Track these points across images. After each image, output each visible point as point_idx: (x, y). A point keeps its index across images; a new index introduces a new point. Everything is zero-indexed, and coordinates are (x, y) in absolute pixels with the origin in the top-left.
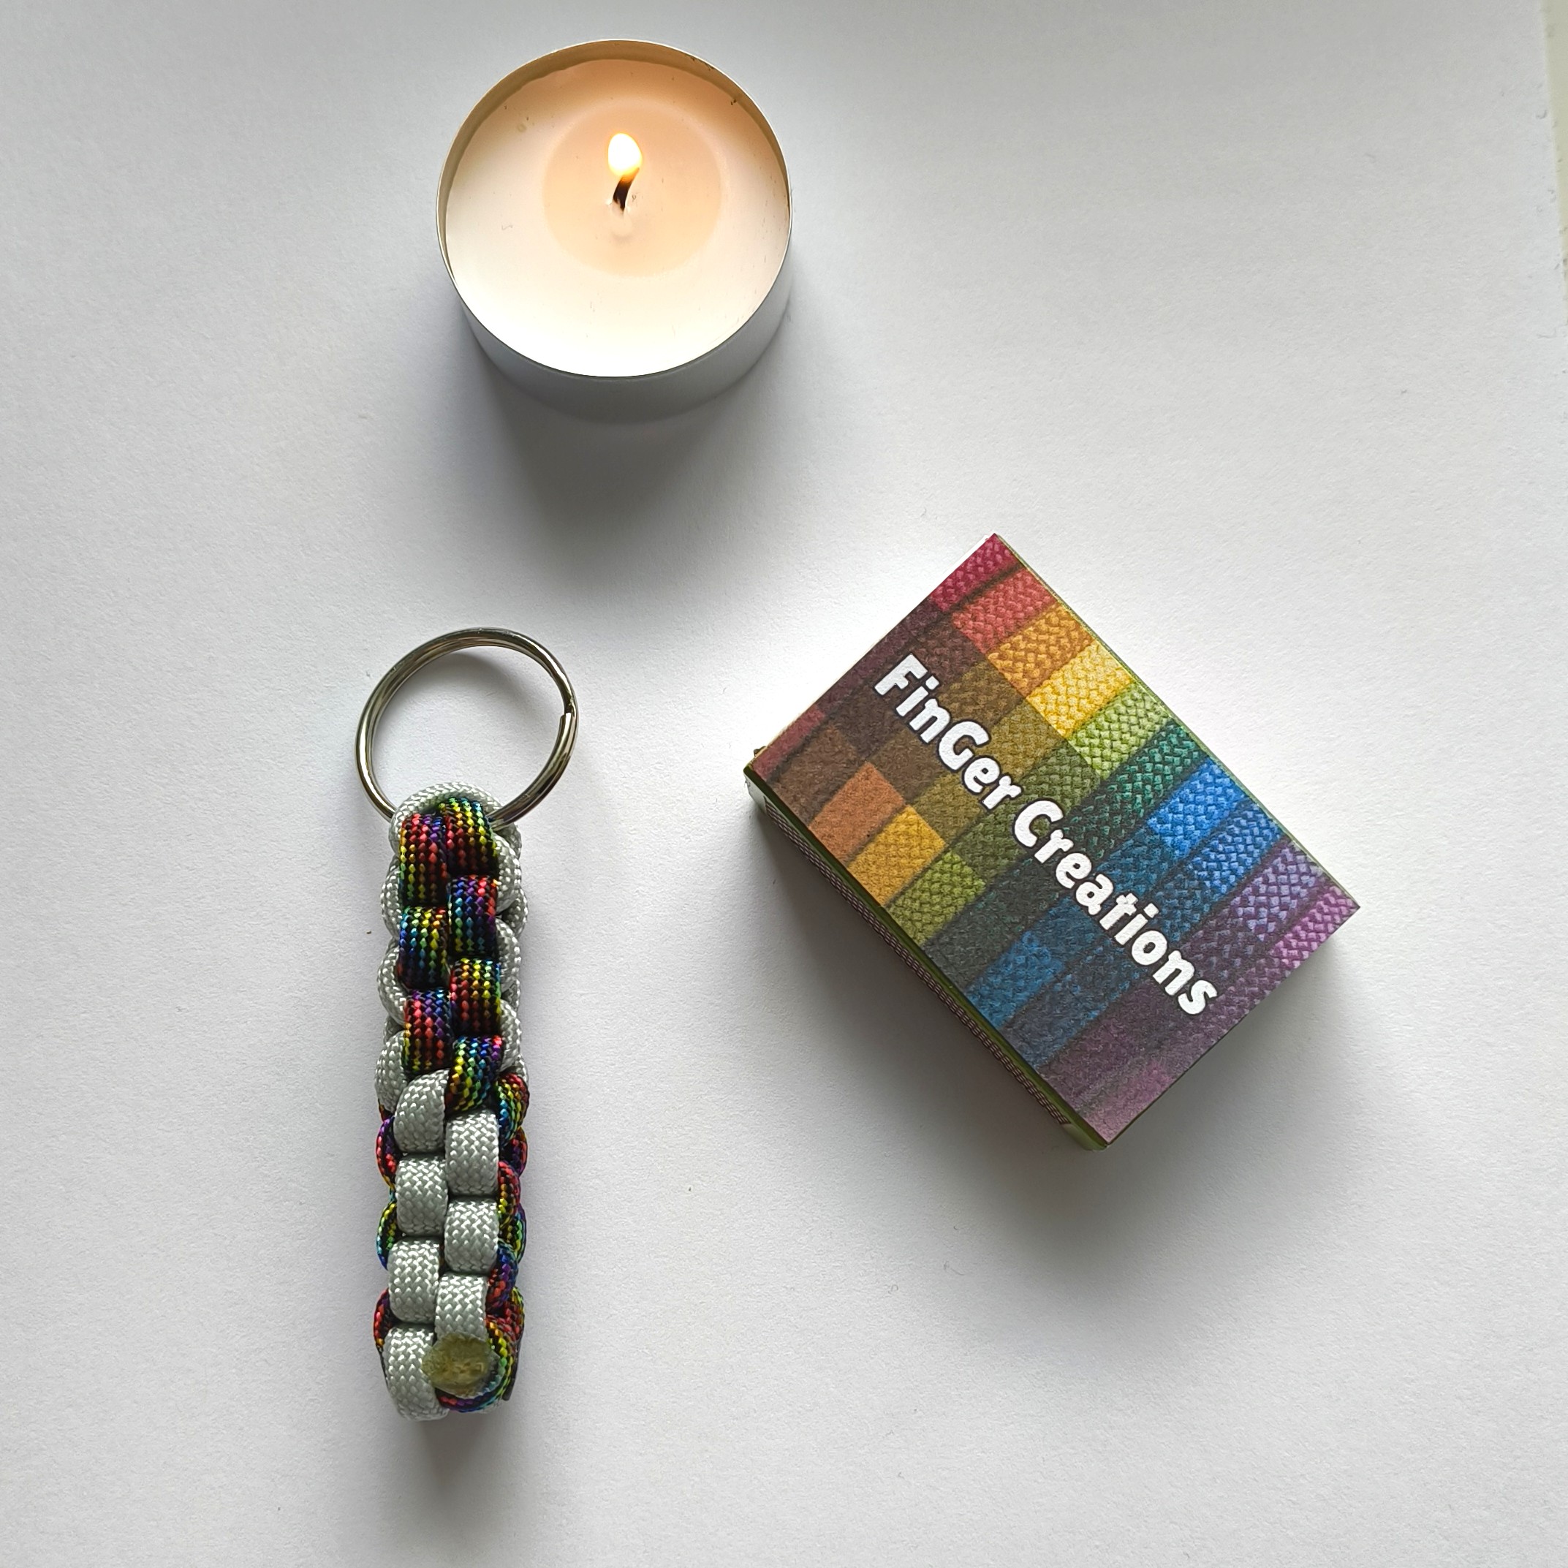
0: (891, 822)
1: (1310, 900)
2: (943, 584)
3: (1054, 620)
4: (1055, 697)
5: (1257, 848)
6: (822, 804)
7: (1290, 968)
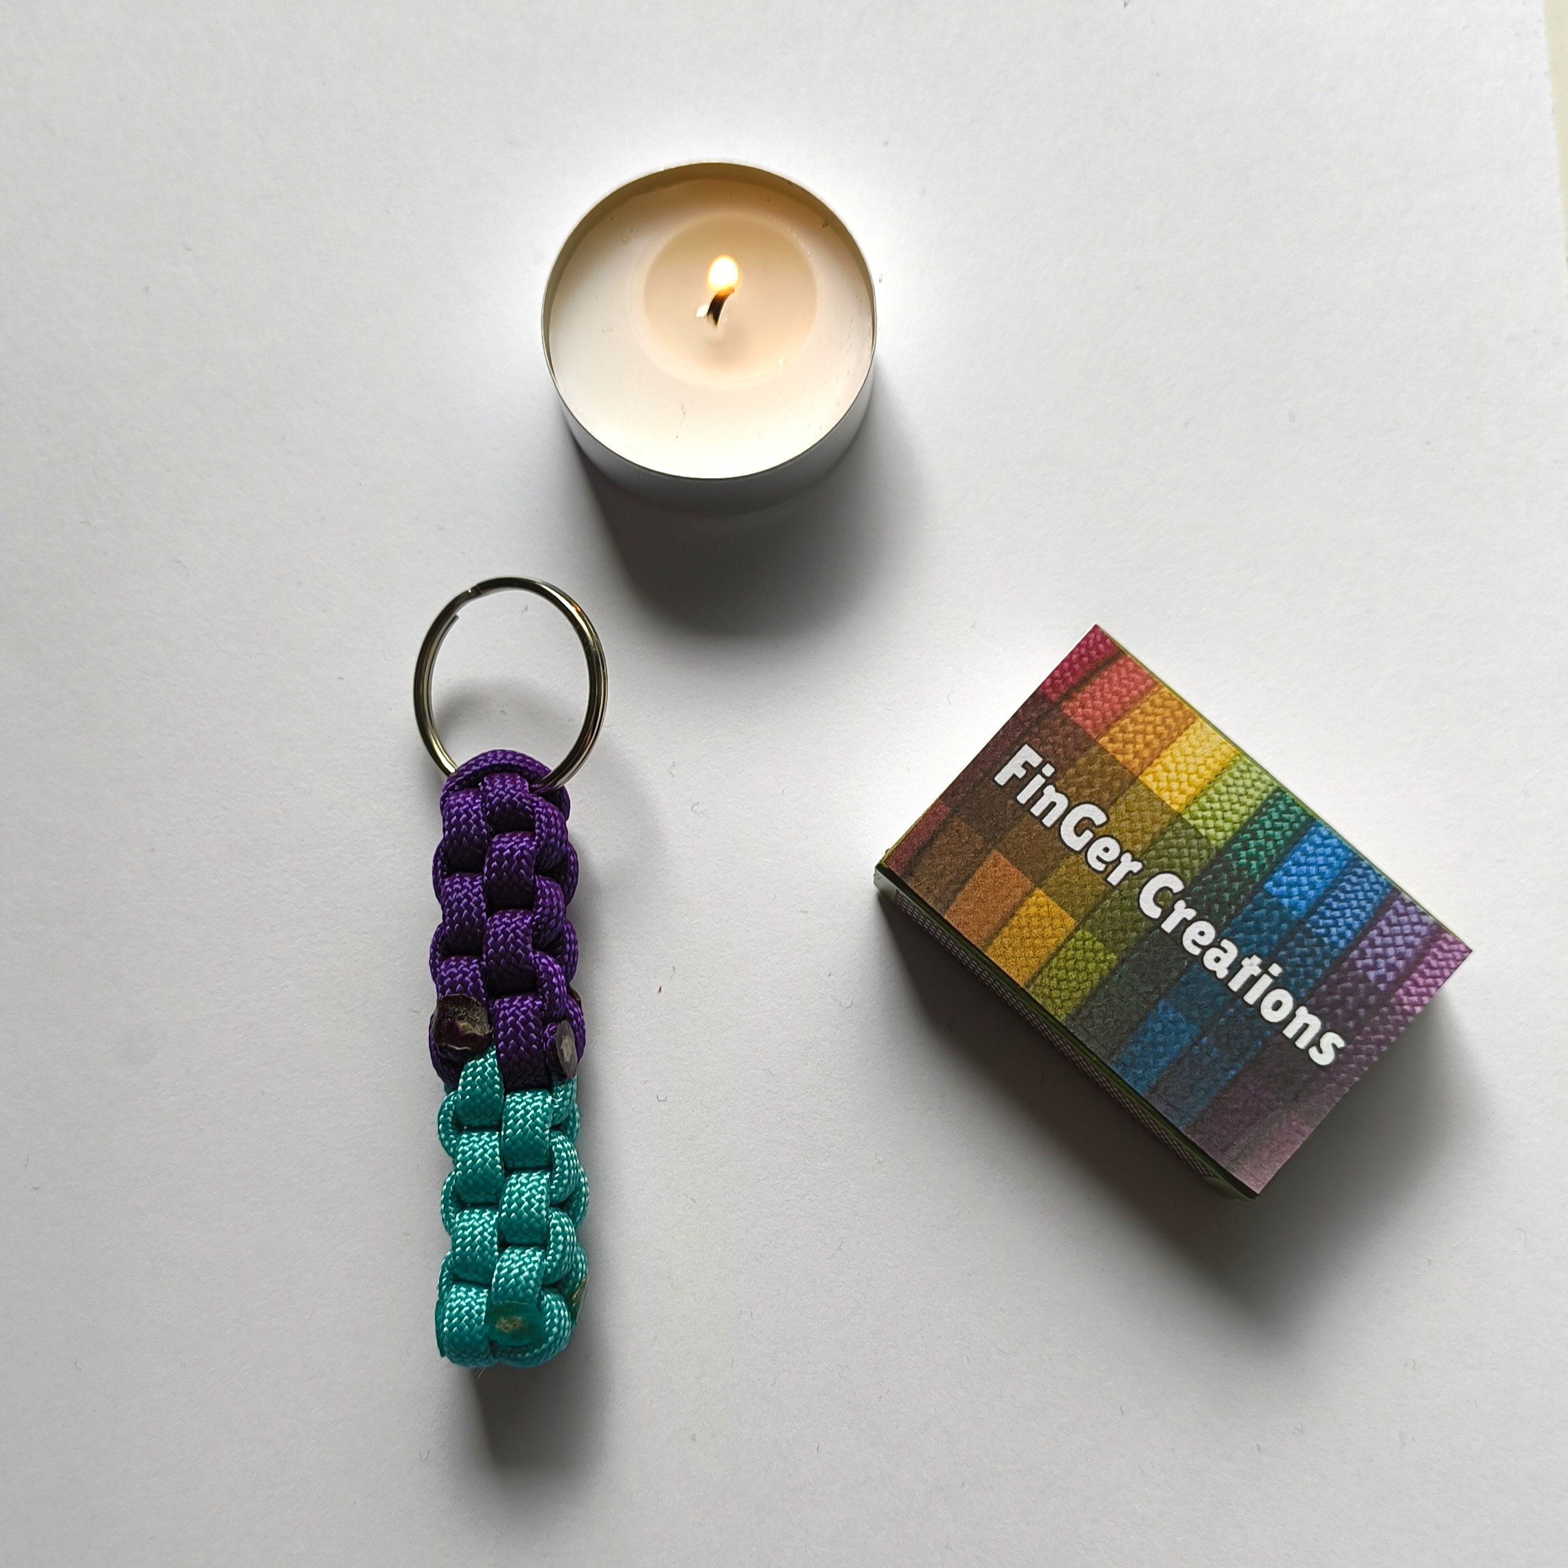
0: (1022, 906)
1: (1424, 949)
2: (1051, 676)
3: (1158, 701)
4: (1166, 774)
5: (1368, 903)
6: (955, 893)
7: (1412, 1013)
